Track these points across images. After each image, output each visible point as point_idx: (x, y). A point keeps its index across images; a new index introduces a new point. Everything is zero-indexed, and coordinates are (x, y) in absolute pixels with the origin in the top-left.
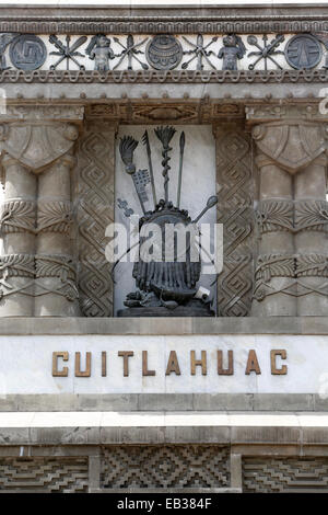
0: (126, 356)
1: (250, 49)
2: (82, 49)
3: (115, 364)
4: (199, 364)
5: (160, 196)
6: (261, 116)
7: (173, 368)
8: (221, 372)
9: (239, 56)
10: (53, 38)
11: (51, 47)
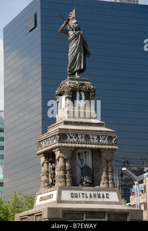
0: (83, 194)
1: (101, 138)
2: (74, 137)
3: (81, 195)
4: (95, 196)
5: (85, 164)
6: (103, 151)
7: (91, 196)
8: (98, 197)
9: (99, 139)
10: (69, 135)
11: (69, 136)
